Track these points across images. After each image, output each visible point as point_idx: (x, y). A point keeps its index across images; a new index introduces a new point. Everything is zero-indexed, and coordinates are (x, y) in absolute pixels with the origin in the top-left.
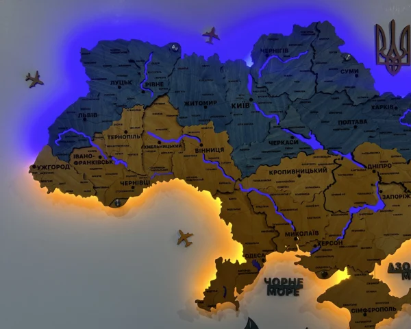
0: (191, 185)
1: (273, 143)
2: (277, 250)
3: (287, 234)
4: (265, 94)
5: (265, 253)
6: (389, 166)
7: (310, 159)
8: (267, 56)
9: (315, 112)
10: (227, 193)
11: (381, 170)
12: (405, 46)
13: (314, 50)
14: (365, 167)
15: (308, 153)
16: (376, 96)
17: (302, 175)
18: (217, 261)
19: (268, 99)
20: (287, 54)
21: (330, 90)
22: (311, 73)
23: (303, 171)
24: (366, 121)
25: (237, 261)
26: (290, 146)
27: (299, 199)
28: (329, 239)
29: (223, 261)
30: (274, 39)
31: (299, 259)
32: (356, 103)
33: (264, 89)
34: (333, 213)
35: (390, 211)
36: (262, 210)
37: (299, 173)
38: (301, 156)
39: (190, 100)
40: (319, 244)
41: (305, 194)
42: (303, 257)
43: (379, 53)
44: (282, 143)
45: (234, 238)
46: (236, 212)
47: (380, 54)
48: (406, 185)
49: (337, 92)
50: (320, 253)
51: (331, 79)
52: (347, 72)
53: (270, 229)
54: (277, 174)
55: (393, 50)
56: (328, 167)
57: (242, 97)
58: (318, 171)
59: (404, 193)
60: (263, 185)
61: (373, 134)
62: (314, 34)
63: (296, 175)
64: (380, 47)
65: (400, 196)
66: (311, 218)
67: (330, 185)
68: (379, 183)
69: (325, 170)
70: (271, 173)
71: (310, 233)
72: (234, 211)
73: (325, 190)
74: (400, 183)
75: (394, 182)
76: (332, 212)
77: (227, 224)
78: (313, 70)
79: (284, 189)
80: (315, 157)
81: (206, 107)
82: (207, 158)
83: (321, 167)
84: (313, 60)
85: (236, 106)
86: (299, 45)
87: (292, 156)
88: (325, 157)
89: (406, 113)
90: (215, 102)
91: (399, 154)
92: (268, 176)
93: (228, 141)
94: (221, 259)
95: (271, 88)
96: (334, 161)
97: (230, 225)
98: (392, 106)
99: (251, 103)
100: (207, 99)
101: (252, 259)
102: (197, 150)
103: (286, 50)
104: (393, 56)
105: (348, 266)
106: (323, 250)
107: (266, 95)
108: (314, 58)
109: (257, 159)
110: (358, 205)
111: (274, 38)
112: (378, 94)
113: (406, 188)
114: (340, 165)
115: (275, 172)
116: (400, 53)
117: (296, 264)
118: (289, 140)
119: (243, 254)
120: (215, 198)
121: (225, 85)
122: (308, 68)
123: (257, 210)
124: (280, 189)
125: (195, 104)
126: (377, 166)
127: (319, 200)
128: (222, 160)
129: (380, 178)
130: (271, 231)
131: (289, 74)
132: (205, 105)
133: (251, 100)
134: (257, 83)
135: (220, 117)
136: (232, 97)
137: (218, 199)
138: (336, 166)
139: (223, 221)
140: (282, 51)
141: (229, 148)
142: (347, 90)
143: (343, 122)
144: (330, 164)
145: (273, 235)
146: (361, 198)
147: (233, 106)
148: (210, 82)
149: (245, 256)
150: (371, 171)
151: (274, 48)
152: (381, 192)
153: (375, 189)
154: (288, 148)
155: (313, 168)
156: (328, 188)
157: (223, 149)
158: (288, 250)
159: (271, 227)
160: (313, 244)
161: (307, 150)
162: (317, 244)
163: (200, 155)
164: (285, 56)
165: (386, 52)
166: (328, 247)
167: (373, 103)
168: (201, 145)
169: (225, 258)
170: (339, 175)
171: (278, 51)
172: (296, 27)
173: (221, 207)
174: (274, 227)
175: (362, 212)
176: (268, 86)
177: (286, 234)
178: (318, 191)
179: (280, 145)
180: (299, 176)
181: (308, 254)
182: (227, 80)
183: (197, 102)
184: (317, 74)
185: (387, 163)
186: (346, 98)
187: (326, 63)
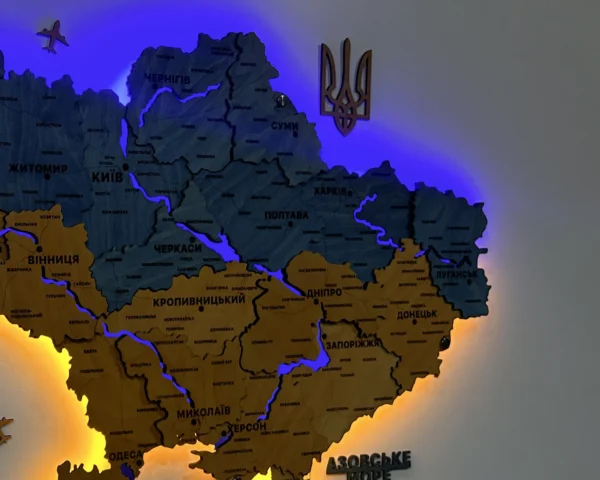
0: (16, 326)
1: (161, 249)
2: (163, 444)
3: (181, 414)
4: (148, 158)
5: (142, 449)
6: (339, 292)
7: (219, 279)
8: (155, 87)
9: (228, 195)
10: (83, 340)
11: (326, 300)
12: (363, 87)
13: (232, 84)
14: (303, 293)
15: (216, 269)
16: (322, 172)
17: (207, 307)
18: (60, 469)
19: (155, 168)
20: (188, 87)
21: (254, 157)
22: (224, 125)
23: (208, 300)
24: (306, 216)
25: (95, 467)
26: (188, 255)
27: (201, 350)
28: (245, 421)
29: (72, 469)
30: (168, 58)
31: (197, 458)
32: (293, 182)
33: (148, 149)
34: (254, 376)
35: (337, 369)
36: (139, 371)
37: (200, 303)
38: (206, 271)
39: (20, 162)
40: (230, 430)
41: (210, 341)
42: (204, 455)
43: (324, 96)
44: (177, 249)
45: (91, 424)
46: (97, 375)
47: (327, 96)
48: (361, 325)
49: (264, 160)
50: (231, 445)
51: (255, 137)
52: (281, 127)
53: (152, 406)
54: (166, 305)
55: (345, 92)
56: (246, 292)
57: (110, 160)
58: (230, 300)
59: (358, 339)
60: (143, 325)
61: (316, 238)
62: (232, 54)
63: (196, 307)
64: (327, 84)
65: (351, 344)
66: (219, 384)
67: (250, 326)
68: (323, 321)
69: (242, 299)
70: (156, 303)
71: (218, 412)
72: (92, 375)
73: (242, 334)
74: (353, 322)
75: (344, 321)
76: (252, 373)
77: (80, 399)
78: (229, 118)
79: (178, 332)
80: (227, 276)
81: (47, 177)
82: (48, 274)
83: (236, 293)
84: (230, 102)
85: (100, 177)
86: (208, 71)
87: (190, 272)
88: (243, 275)
89: (363, 203)
90: (65, 168)
91: (353, 273)
92: (151, 310)
93: (86, 243)
94: (67, 464)
95: (159, 147)
96: (257, 283)
97: (85, 399)
98: (343, 190)
99: (125, 173)
100: (50, 160)
101: (120, 462)
102: (31, 259)
103: (186, 80)
104: (345, 102)
105: (274, 467)
106: (236, 440)
107: (151, 159)
108: (231, 96)
109: (134, 277)
110: (291, 360)
111: (167, 54)
112: (325, 169)
113: (360, 330)
114: (266, 291)
115: (163, 301)
116: (355, 97)
117: (192, 466)
118: (188, 243)
119: (105, 453)
120: (60, 351)
121: (82, 137)
122: (220, 115)
123: (131, 371)
124: (170, 333)
125: (28, 168)
126: (320, 293)
127: (232, 352)
128: (74, 279)
129: (325, 313)
130: (153, 410)
131: (189, 123)
132: (46, 171)
133: (126, 167)
134: (136, 137)
135: (72, 196)
136: (93, 161)
137: (65, 351)
138: (259, 291)
139: (72, 393)
140: (180, 80)
141: (87, 256)
142: (281, 158)
143: (271, 215)
144: (250, 289)
145: (157, 416)
146: (297, 348)
147: (95, 177)
148: (56, 130)
149: (111, 455)
150: (311, 300)
151: (168, 73)
152: (324, 336)
153: (316, 331)
154: (186, 259)
155: (223, 294)
156: (246, 331)
157: (76, 258)
158: (181, 443)
159: (154, 402)
160: (220, 430)
161: (215, 263)
162: (227, 430)
163: (37, 268)
164: (184, 90)
165: (334, 94)
166: (244, 434)
167: (318, 184)
168: (39, 249)
169: (75, 462)
170: (263, 308)
171: (173, 79)
172: (202, 38)
173: (70, 366)
174: (158, 402)
175: (295, 372)
176: (155, 143)
177: (179, 412)
178: (230, 335)
179: (172, 254)
180: (201, 309)
181: (211, 448)
182: (84, 127)
183: (31, 166)
184: (234, 128)
185: (335, 288)
186: (277, 172)
187: (249, 108)
